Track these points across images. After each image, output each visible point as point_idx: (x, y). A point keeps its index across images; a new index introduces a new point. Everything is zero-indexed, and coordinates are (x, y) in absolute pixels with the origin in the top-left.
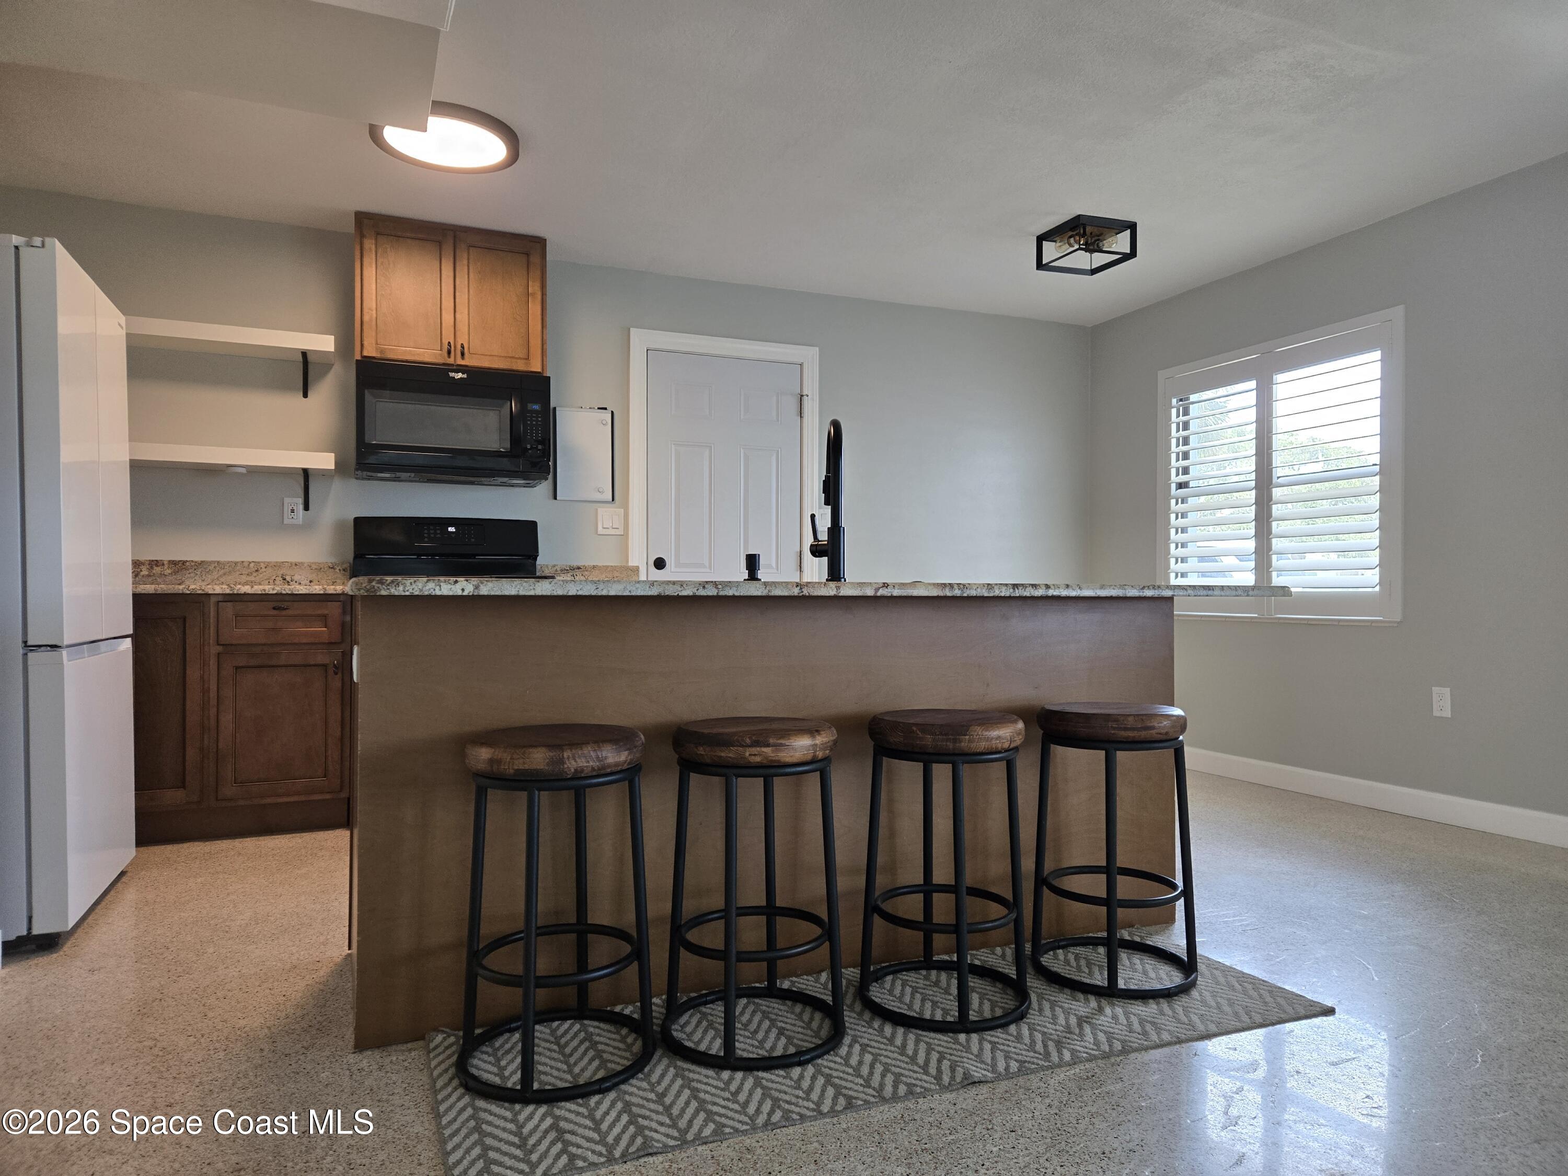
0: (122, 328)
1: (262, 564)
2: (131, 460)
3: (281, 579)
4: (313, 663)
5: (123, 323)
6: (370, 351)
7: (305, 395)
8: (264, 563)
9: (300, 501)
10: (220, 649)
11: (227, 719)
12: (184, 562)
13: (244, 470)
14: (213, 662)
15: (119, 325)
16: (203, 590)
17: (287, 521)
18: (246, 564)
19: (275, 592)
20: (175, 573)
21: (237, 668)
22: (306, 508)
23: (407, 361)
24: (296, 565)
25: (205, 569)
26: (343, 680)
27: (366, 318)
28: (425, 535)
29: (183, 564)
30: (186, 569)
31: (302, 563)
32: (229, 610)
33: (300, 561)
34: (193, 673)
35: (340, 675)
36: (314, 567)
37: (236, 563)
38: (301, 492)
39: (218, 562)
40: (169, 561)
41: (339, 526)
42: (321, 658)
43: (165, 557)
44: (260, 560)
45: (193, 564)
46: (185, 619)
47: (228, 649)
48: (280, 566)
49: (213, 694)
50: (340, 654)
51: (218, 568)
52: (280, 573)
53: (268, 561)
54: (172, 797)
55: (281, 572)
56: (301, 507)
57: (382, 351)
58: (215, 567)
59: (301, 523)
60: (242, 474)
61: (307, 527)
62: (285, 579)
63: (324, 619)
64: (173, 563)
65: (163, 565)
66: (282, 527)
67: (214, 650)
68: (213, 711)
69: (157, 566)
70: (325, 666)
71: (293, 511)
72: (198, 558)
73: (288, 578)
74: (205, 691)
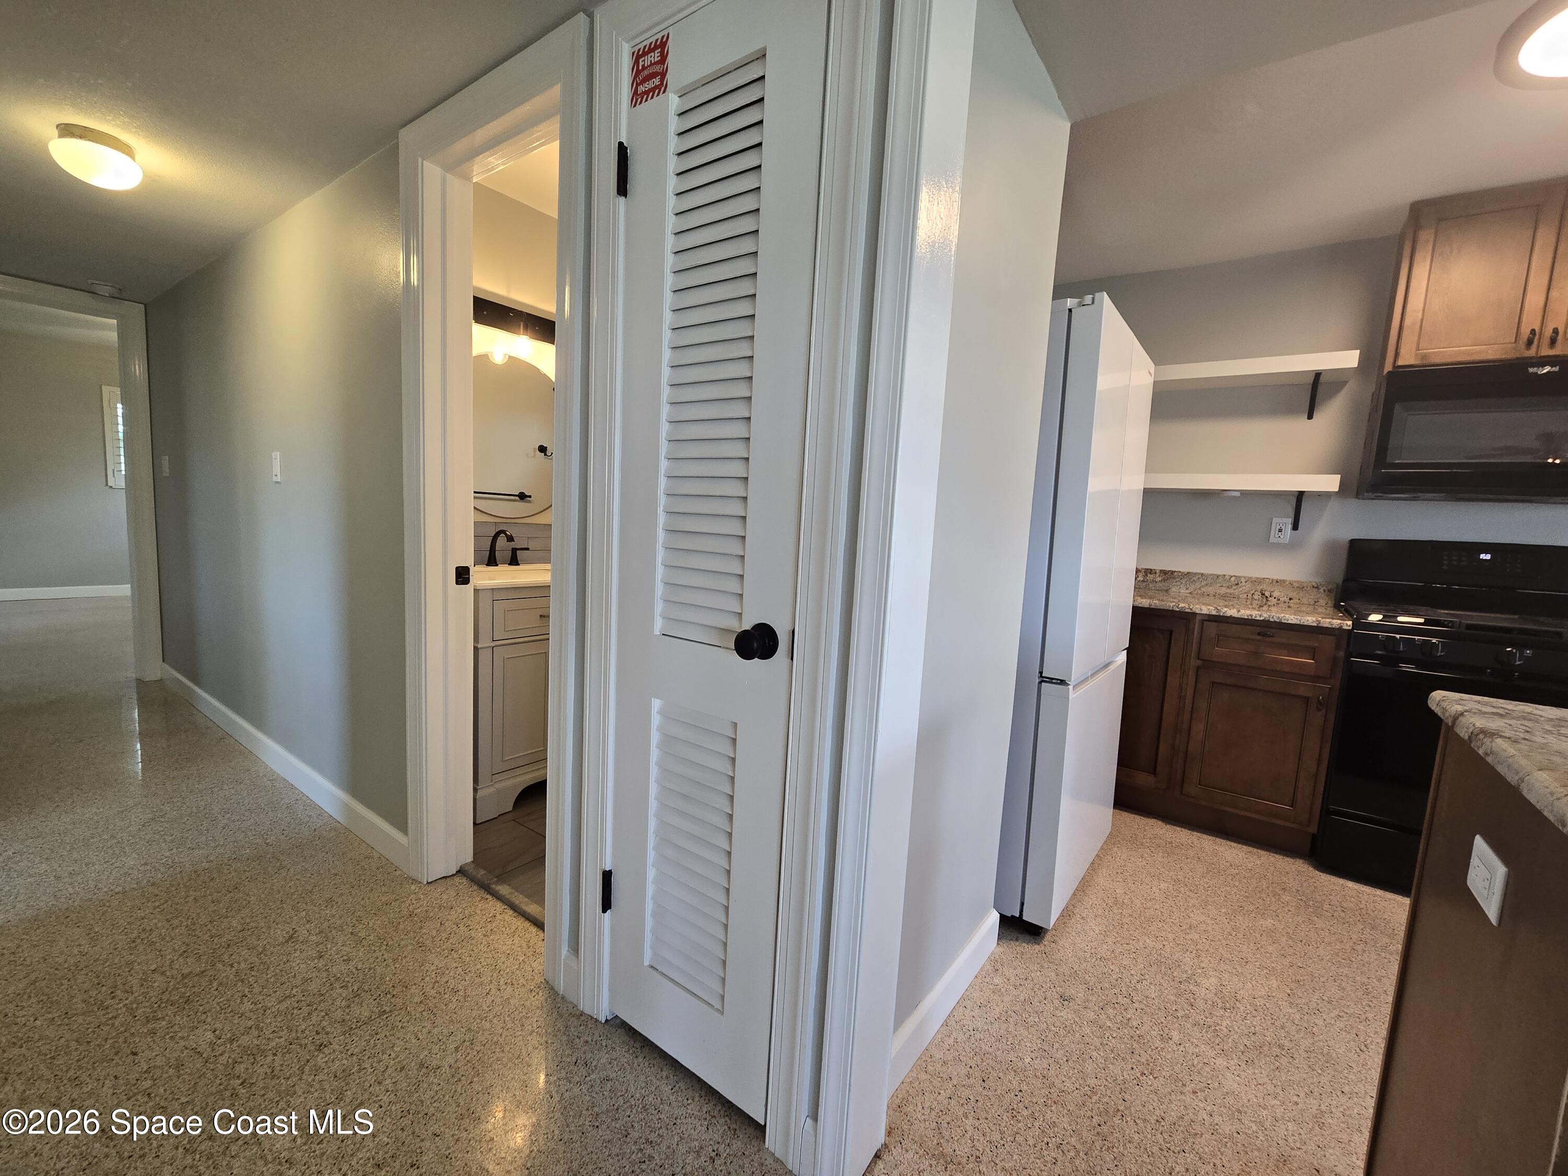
0: (1151, 375)
1: (1243, 579)
2: (1144, 488)
3: (1260, 594)
4: (1294, 692)
5: (1152, 372)
6: (1408, 358)
7: (1310, 417)
8: (1245, 577)
9: (1289, 521)
10: (1199, 662)
11: (1199, 728)
12: (1173, 572)
13: (1238, 494)
14: (1192, 675)
15: (1150, 373)
16: (1191, 609)
17: (1272, 540)
18: (1227, 578)
19: (1262, 618)
20: (1164, 580)
21: (1213, 683)
22: (1295, 527)
23: (1460, 363)
24: (1277, 582)
25: (1190, 579)
26: (1326, 716)
27: (1408, 322)
28: (1445, 562)
29: (1172, 574)
30: (1174, 578)
31: (1284, 581)
32: (1212, 629)
33: (1282, 578)
34: (1173, 681)
35: (1324, 711)
36: (1296, 585)
37: (1218, 576)
38: (1292, 514)
39: (1202, 574)
40: (1161, 571)
41: (1330, 548)
42: (1304, 689)
43: (1157, 567)
44: (1241, 575)
45: (1180, 574)
46: (1171, 632)
47: (1207, 665)
48: (1260, 582)
49: (1188, 702)
50: (1328, 690)
51: (1201, 580)
52: (1259, 588)
53: (1250, 576)
54: (1143, 779)
55: (1261, 588)
56: (1290, 526)
57: (1424, 357)
58: (1199, 578)
59: (1287, 542)
60: (1235, 497)
61: (1292, 546)
62: (1264, 594)
63: (1313, 653)
64: (1164, 572)
65: (1156, 573)
66: (1265, 544)
67: (1194, 662)
68: (1187, 716)
69: (1150, 573)
70: (1307, 700)
71: (1280, 530)
72: (1185, 570)
73: (1267, 594)
74: (1182, 698)
